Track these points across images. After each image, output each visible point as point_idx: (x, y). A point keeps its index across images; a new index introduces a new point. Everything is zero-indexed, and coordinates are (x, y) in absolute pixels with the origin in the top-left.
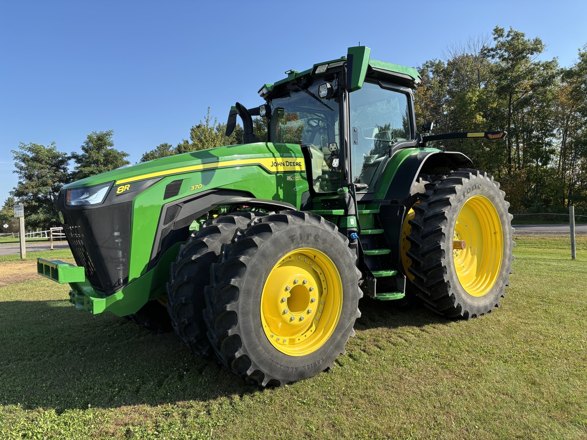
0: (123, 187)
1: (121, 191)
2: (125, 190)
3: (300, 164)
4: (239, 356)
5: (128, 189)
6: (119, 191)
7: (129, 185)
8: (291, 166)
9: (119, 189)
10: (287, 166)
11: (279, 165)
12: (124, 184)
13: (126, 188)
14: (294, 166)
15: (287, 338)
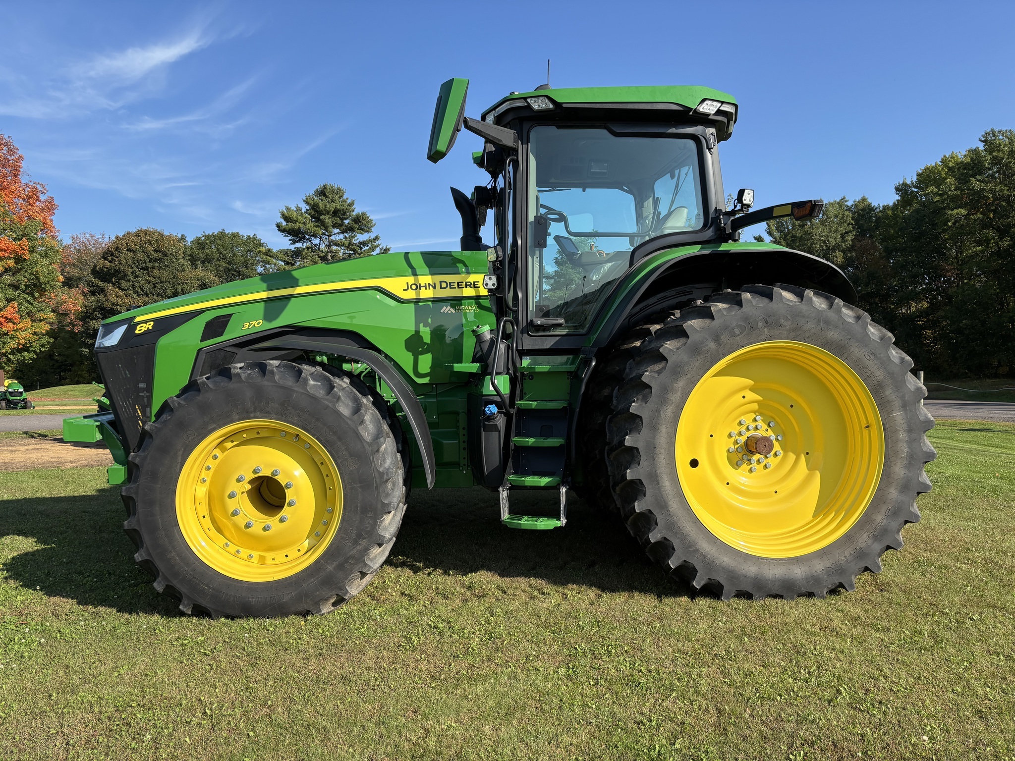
0: (144, 325)
1: (141, 330)
2: (146, 329)
3: (474, 285)
4: (140, 559)
5: (151, 328)
6: (139, 330)
7: (152, 323)
8: (451, 288)
9: (138, 328)
10: (441, 288)
11: (423, 289)
12: (145, 322)
13: (147, 326)
14: (459, 288)
15: (255, 554)
